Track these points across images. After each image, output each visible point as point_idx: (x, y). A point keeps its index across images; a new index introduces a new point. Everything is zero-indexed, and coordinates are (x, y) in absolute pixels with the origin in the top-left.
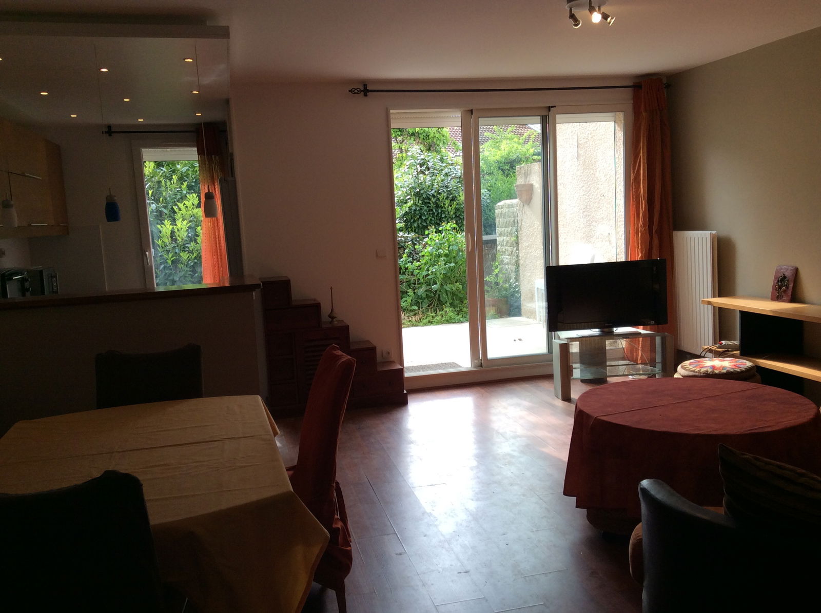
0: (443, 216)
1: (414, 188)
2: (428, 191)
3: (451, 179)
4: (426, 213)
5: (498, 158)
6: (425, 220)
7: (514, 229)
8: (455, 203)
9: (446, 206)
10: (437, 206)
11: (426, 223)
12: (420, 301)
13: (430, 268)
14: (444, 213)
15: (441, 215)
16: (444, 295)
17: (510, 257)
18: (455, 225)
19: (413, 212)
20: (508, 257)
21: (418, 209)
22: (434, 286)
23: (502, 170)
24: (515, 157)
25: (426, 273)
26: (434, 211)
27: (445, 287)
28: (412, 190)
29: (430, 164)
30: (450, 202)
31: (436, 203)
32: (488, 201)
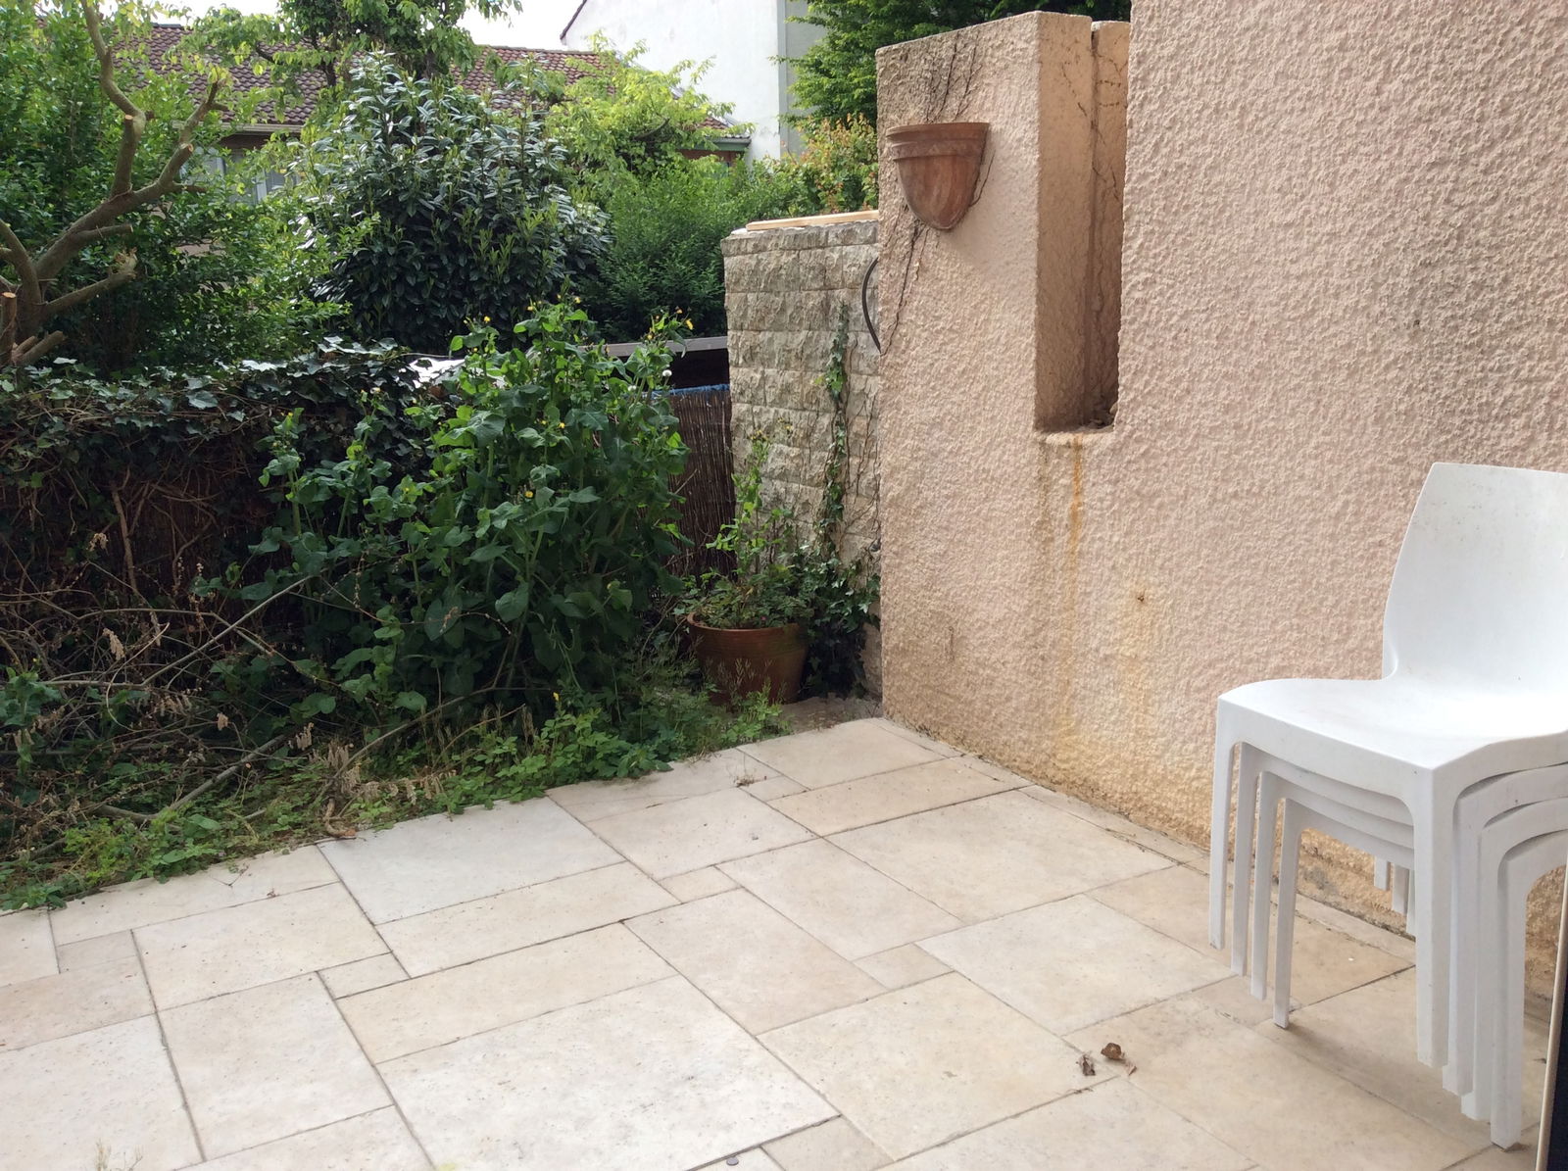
0: (474, 278)
1: (374, 185)
2: (423, 197)
3: (493, 166)
4: (418, 267)
5: (612, 121)
6: (417, 290)
7: (828, 341)
8: (509, 238)
9: (483, 245)
10: (454, 248)
11: (420, 298)
12: (436, 662)
13: (483, 513)
14: (475, 269)
15: (468, 277)
16: (553, 637)
17: (796, 451)
18: (580, 315)
19: (375, 262)
20: (786, 449)
21: (392, 251)
22: (506, 597)
23: (626, 156)
24: (661, 121)
25: (464, 537)
26: (445, 261)
27: (556, 600)
28: (370, 193)
29: (425, 114)
30: (495, 237)
31: (447, 235)
32: (604, 239)
